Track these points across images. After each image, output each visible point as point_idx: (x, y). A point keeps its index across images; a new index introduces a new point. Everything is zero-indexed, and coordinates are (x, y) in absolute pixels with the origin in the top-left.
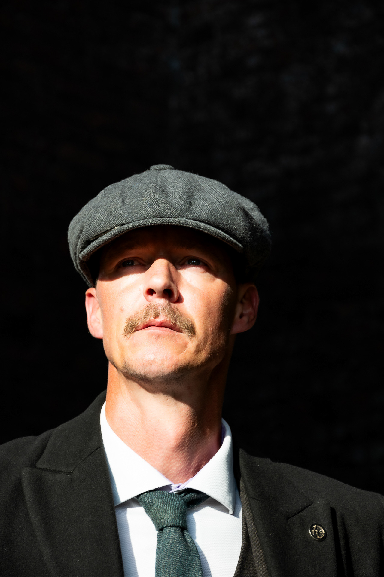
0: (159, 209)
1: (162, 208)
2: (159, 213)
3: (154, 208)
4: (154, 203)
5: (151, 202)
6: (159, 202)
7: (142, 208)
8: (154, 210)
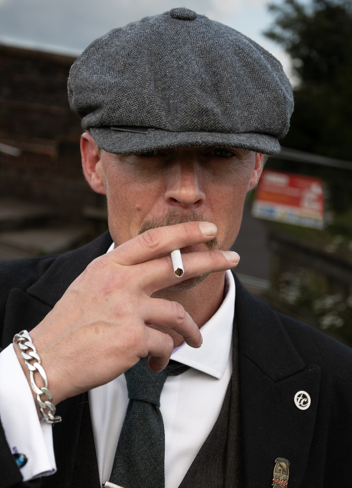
0: (208, 122)
1: (212, 121)
2: (208, 127)
3: (202, 120)
4: (204, 113)
5: (200, 112)
6: (210, 113)
7: (187, 116)
8: (203, 122)
